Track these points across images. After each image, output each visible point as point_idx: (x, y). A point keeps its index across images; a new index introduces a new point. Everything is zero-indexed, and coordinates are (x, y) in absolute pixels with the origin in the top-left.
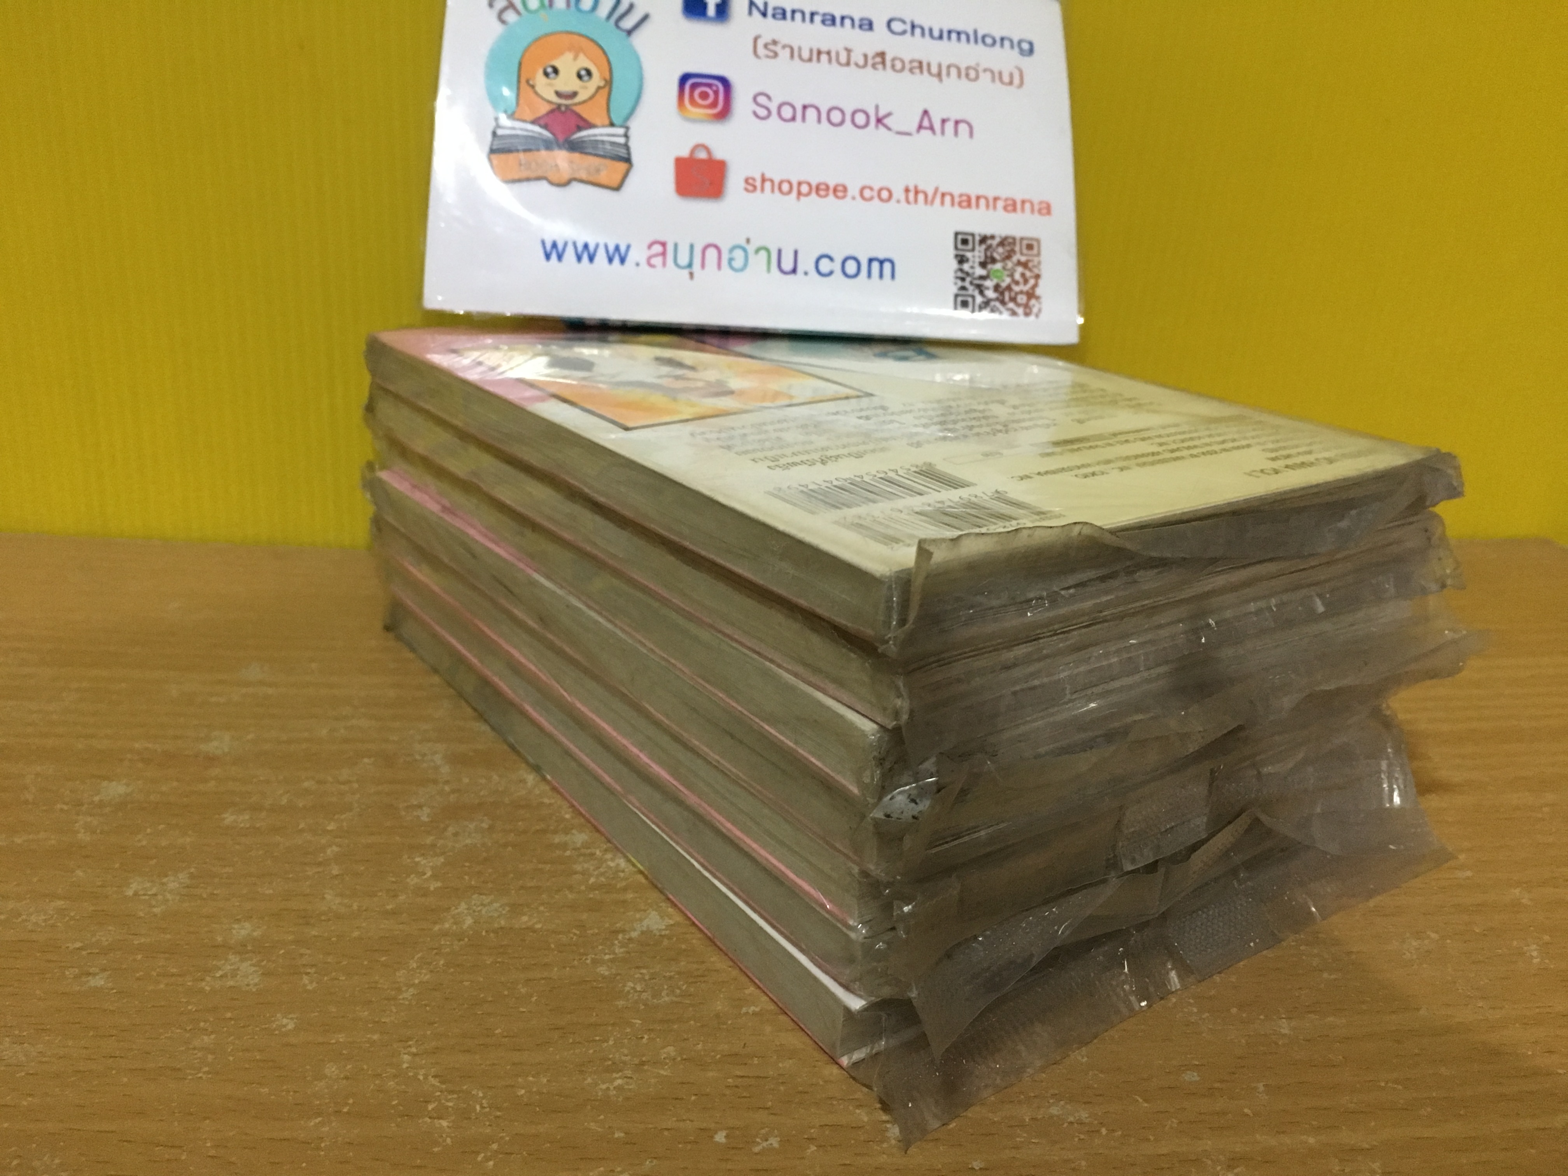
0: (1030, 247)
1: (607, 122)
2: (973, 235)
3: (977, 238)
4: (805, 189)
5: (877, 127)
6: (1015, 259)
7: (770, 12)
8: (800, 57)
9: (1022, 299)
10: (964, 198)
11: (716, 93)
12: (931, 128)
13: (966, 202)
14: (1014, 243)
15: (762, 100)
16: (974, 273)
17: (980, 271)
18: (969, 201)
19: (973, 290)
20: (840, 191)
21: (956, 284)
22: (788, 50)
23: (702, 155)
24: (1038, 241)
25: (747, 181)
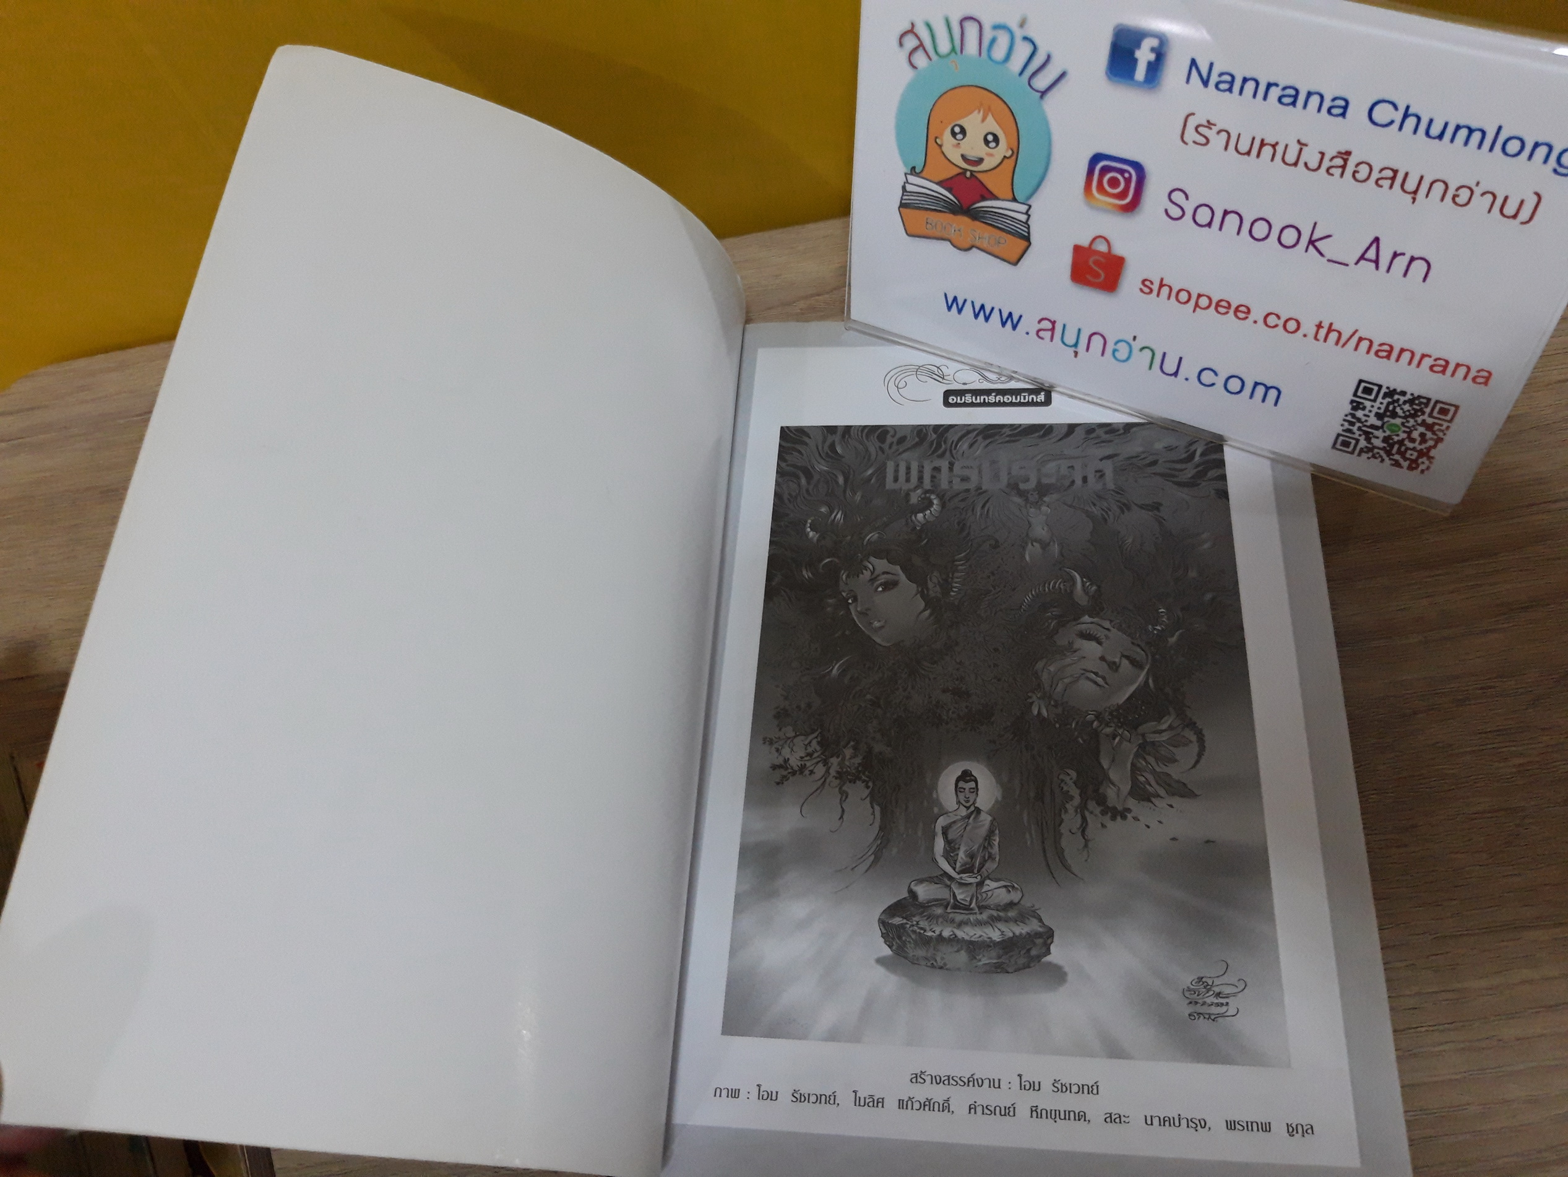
0: (1444, 411)
1: (1010, 196)
2: (1380, 387)
3: (1384, 390)
4: (1204, 302)
5: (1306, 251)
6: (1419, 420)
7: (1214, 78)
8: (1236, 149)
9: (1411, 455)
10: (1386, 348)
11: (1128, 181)
12: (1376, 262)
13: (1387, 352)
14: (1427, 405)
15: (1178, 197)
16: (1366, 421)
17: (1373, 420)
18: (1390, 352)
19: (1360, 435)
20: (1242, 312)
21: (1342, 425)
22: (1224, 135)
23: (1102, 247)
24: (1457, 407)
25: (1143, 282)
